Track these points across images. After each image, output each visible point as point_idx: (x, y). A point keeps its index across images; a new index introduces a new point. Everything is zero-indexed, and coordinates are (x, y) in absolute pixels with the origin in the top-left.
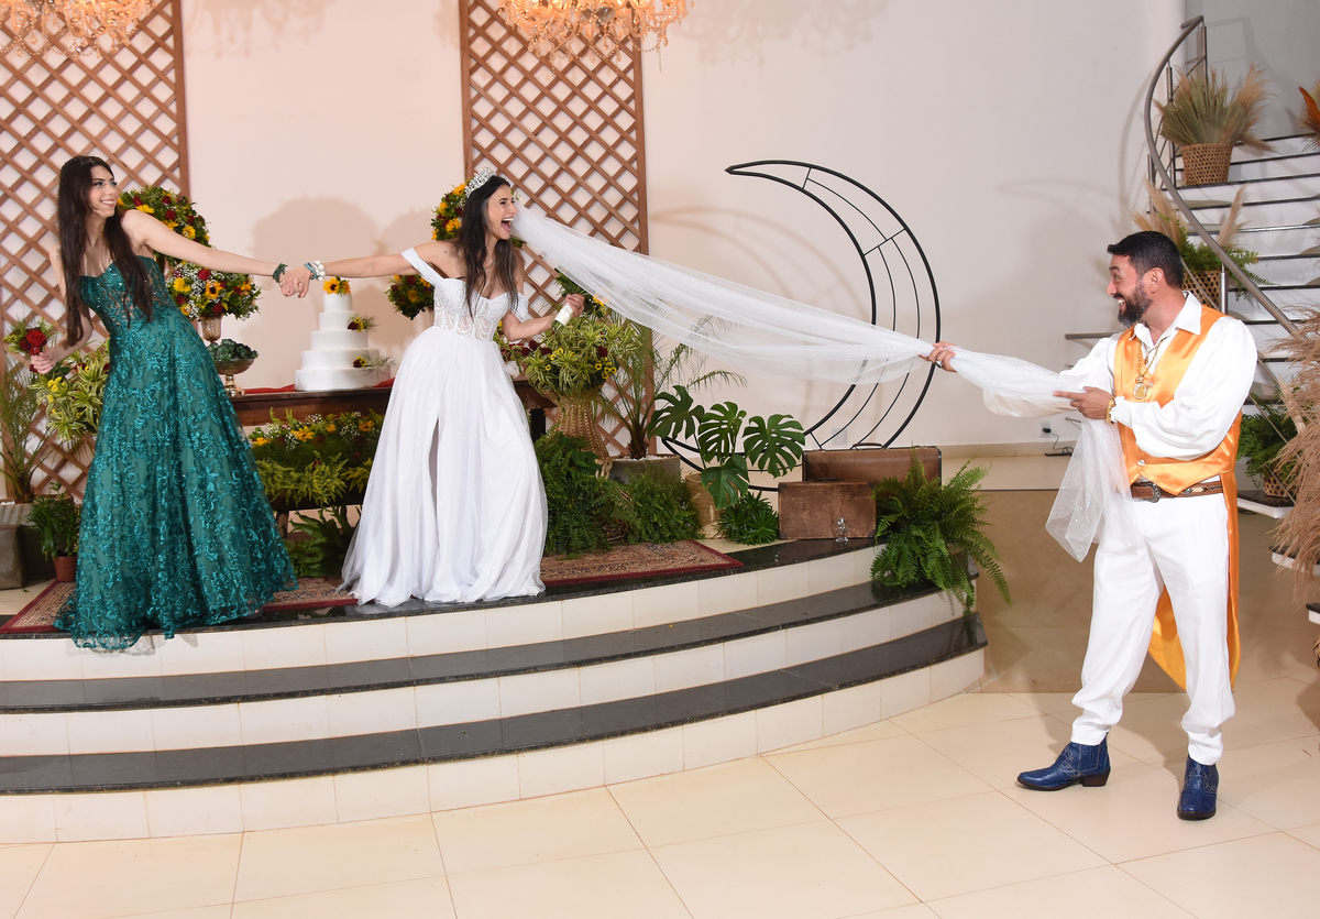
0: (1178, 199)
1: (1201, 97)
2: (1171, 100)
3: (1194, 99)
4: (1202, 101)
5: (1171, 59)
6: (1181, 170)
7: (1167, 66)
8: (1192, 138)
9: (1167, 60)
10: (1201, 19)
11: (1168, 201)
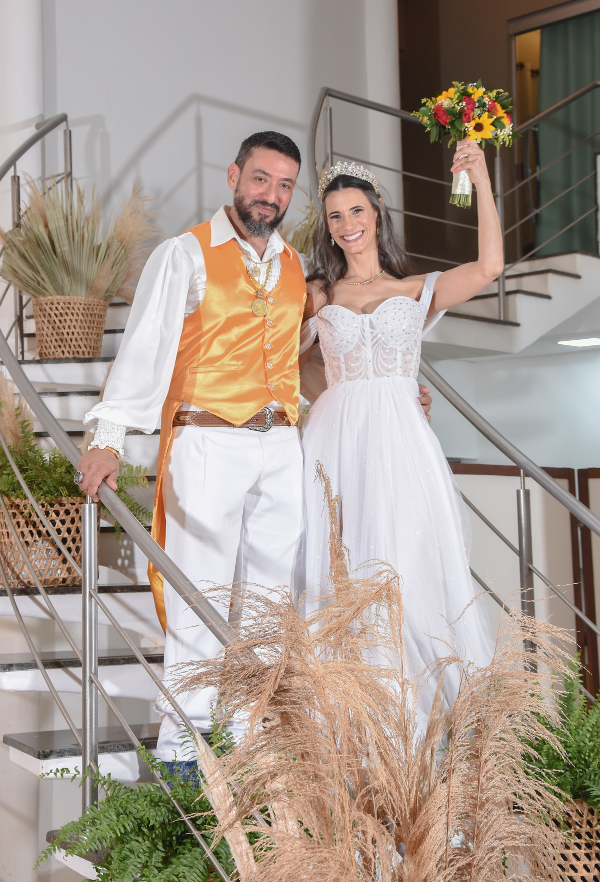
0: (21, 379)
1: (62, 223)
2: (17, 225)
3: (52, 226)
4: (64, 230)
5: (18, 163)
6: (32, 335)
7: (11, 172)
8: (48, 285)
9: (12, 162)
10: (64, 118)
11: (7, 381)
